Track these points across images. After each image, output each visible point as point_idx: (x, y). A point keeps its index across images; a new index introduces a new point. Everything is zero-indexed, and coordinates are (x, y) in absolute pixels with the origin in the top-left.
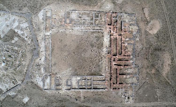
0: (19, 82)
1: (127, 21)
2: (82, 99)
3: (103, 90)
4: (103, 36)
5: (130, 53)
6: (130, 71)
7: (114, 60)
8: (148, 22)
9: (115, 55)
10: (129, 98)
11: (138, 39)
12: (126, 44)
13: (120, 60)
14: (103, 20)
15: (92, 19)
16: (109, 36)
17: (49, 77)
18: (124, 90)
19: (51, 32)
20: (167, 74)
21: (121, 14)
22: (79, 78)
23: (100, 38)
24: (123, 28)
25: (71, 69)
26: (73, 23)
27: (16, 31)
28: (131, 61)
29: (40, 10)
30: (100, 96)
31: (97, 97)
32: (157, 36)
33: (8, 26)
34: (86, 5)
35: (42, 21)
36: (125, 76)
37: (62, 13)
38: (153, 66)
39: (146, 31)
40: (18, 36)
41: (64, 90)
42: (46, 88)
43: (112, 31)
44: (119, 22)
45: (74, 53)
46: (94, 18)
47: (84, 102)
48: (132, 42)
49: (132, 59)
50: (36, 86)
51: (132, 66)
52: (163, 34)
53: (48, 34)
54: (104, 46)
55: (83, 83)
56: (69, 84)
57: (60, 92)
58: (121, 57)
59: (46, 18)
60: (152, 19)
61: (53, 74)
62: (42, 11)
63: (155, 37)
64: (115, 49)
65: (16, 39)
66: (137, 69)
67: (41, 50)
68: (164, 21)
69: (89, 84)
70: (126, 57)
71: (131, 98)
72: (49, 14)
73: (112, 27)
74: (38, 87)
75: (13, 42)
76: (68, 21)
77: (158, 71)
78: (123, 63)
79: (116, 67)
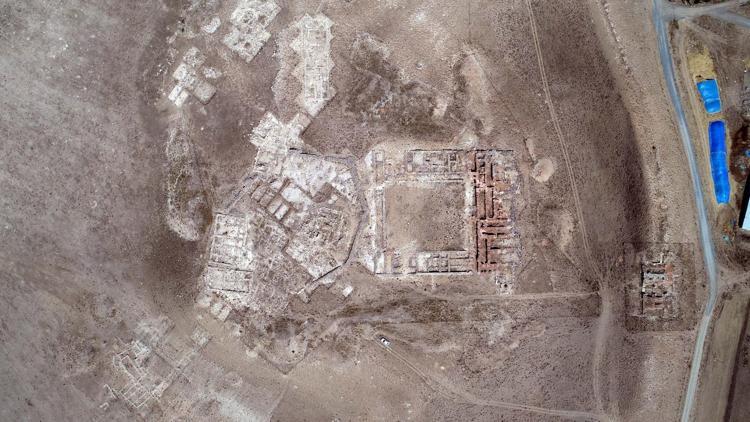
0: (340, 264)
1: (500, 163)
2: (434, 288)
3: (467, 273)
4: (464, 189)
5: (506, 215)
6: (507, 243)
7: (482, 226)
8: (533, 163)
9: (483, 218)
10: (506, 286)
11: (518, 192)
12: (500, 201)
13: (490, 226)
14: (464, 163)
15: (446, 163)
16: (472, 188)
17: (382, 256)
18: (498, 273)
19: (384, 185)
20: (567, 247)
21: (491, 153)
22: (428, 255)
23: (459, 193)
24: (494, 175)
25: (415, 241)
26: (418, 169)
27: (334, 185)
28: (509, 228)
29: (367, 152)
30: (461, 284)
31: (456, 284)
32: (550, 185)
33: (321, 178)
34: (436, 141)
35: (371, 169)
36: (499, 251)
37: (400, 156)
38: (544, 233)
39: (531, 179)
40: (338, 193)
41: (405, 275)
42: (378, 271)
43: (478, 181)
44: (488, 165)
45: (420, 216)
46: (450, 162)
47: (436, 293)
48: (510, 197)
49: (509, 224)
50: (364, 269)
51: (511, 235)
52: (559, 181)
53: (380, 188)
54: (466, 204)
55: (435, 262)
56: (414, 264)
57: (400, 278)
58: (493, 221)
59: (376, 165)
60: (540, 157)
61: (389, 250)
62: (370, 153)
63: (546, 188)
64: (482, 209)
65: (334, 197)
66: (518, 240)
67: (371, 213)
68: (560, 159)
69: (444, 264)
70: (501, 221)
71: (510, 286)
72: (380, 158)
73: (477, 174)
74: (368, 271)
75: (330, 202)
76: (410, 168)
77: (552, 242)
78: (496, 230)
79: (485, 237)
